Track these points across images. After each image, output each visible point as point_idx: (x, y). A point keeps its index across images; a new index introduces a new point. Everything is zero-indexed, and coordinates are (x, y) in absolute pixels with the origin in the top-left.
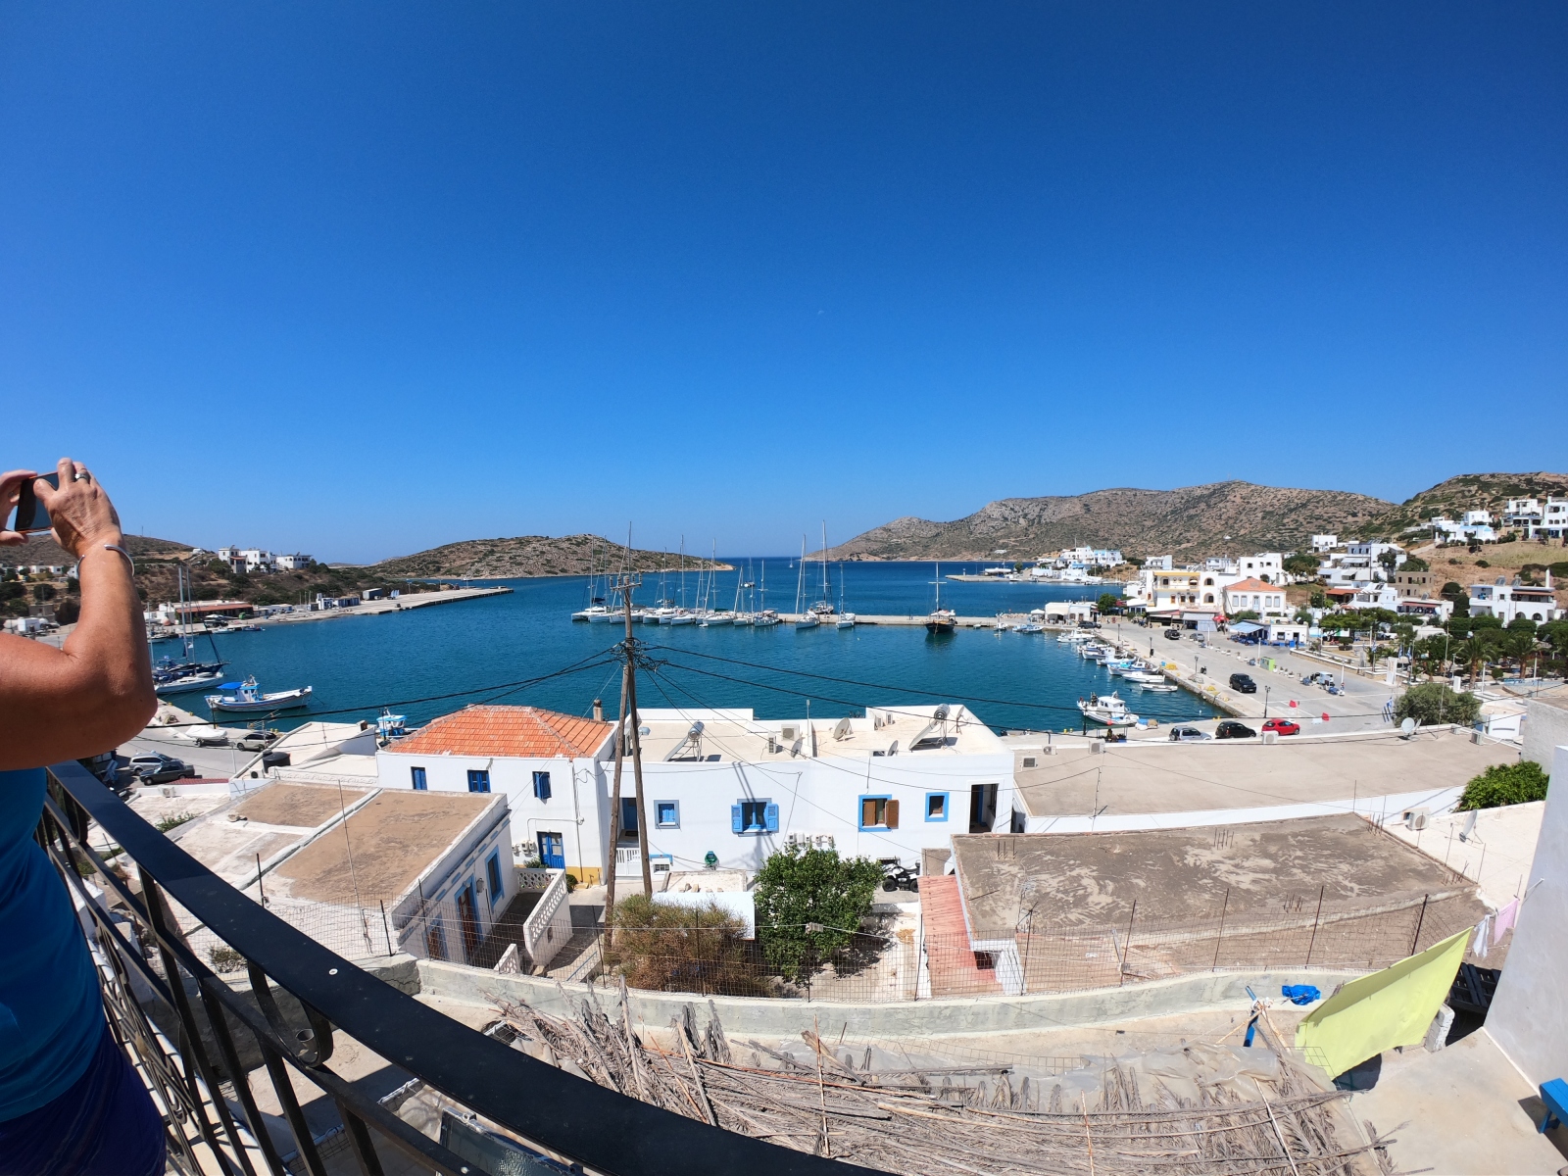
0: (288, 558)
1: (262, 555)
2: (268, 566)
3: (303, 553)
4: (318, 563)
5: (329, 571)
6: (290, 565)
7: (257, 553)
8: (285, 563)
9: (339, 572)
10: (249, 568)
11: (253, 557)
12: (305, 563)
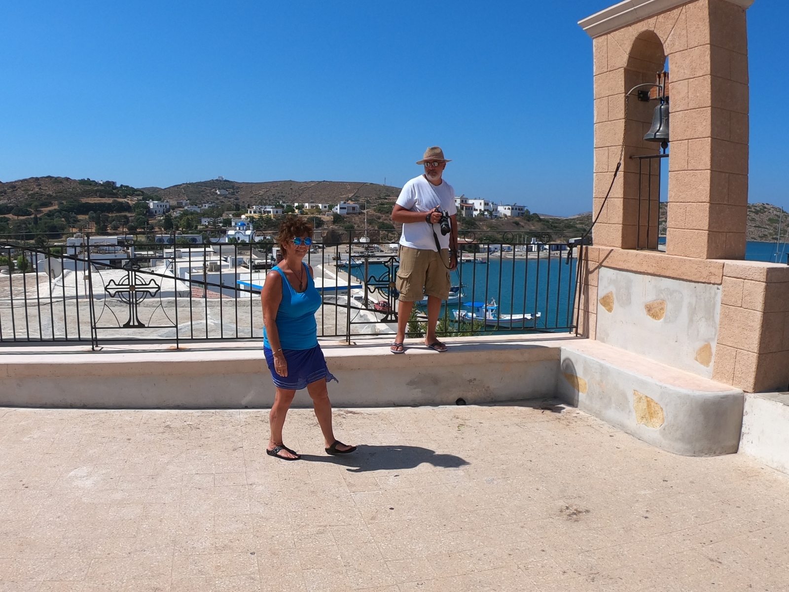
0: (507, 207)
1: (486, 204)
2: (491, 213)
3: (519, 204)
4: (531, 213)
5: (540, 220)
6: (508, 213)
7: (482, 202)
8: (504, 210)
9: (548, 222)
10: (476, 213)
11: (479, 205)
12: (521, 213)
